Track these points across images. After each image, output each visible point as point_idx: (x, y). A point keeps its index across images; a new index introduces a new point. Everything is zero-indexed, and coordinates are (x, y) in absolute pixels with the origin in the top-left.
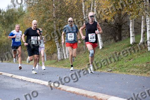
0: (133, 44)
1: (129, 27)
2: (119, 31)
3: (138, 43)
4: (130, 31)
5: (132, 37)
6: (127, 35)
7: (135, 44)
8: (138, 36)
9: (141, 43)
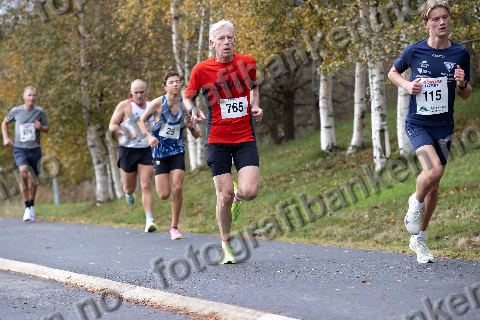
0: (331, 151)
1: (316, 96)
2: (284, 109)
3: (345, 149)
4: (321, 111)
5: (327, 127)
6: (310, 122)
7: (335, 148)
8: (345, 127)
9: (354, 147)
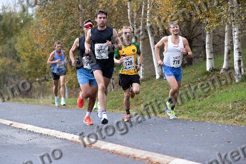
1: (204, 42)
3: (219, 70)
5: (209, 59)
6: (201, 56)
7: (213, 70)
8: (219, 58)
9: (224, 69)
